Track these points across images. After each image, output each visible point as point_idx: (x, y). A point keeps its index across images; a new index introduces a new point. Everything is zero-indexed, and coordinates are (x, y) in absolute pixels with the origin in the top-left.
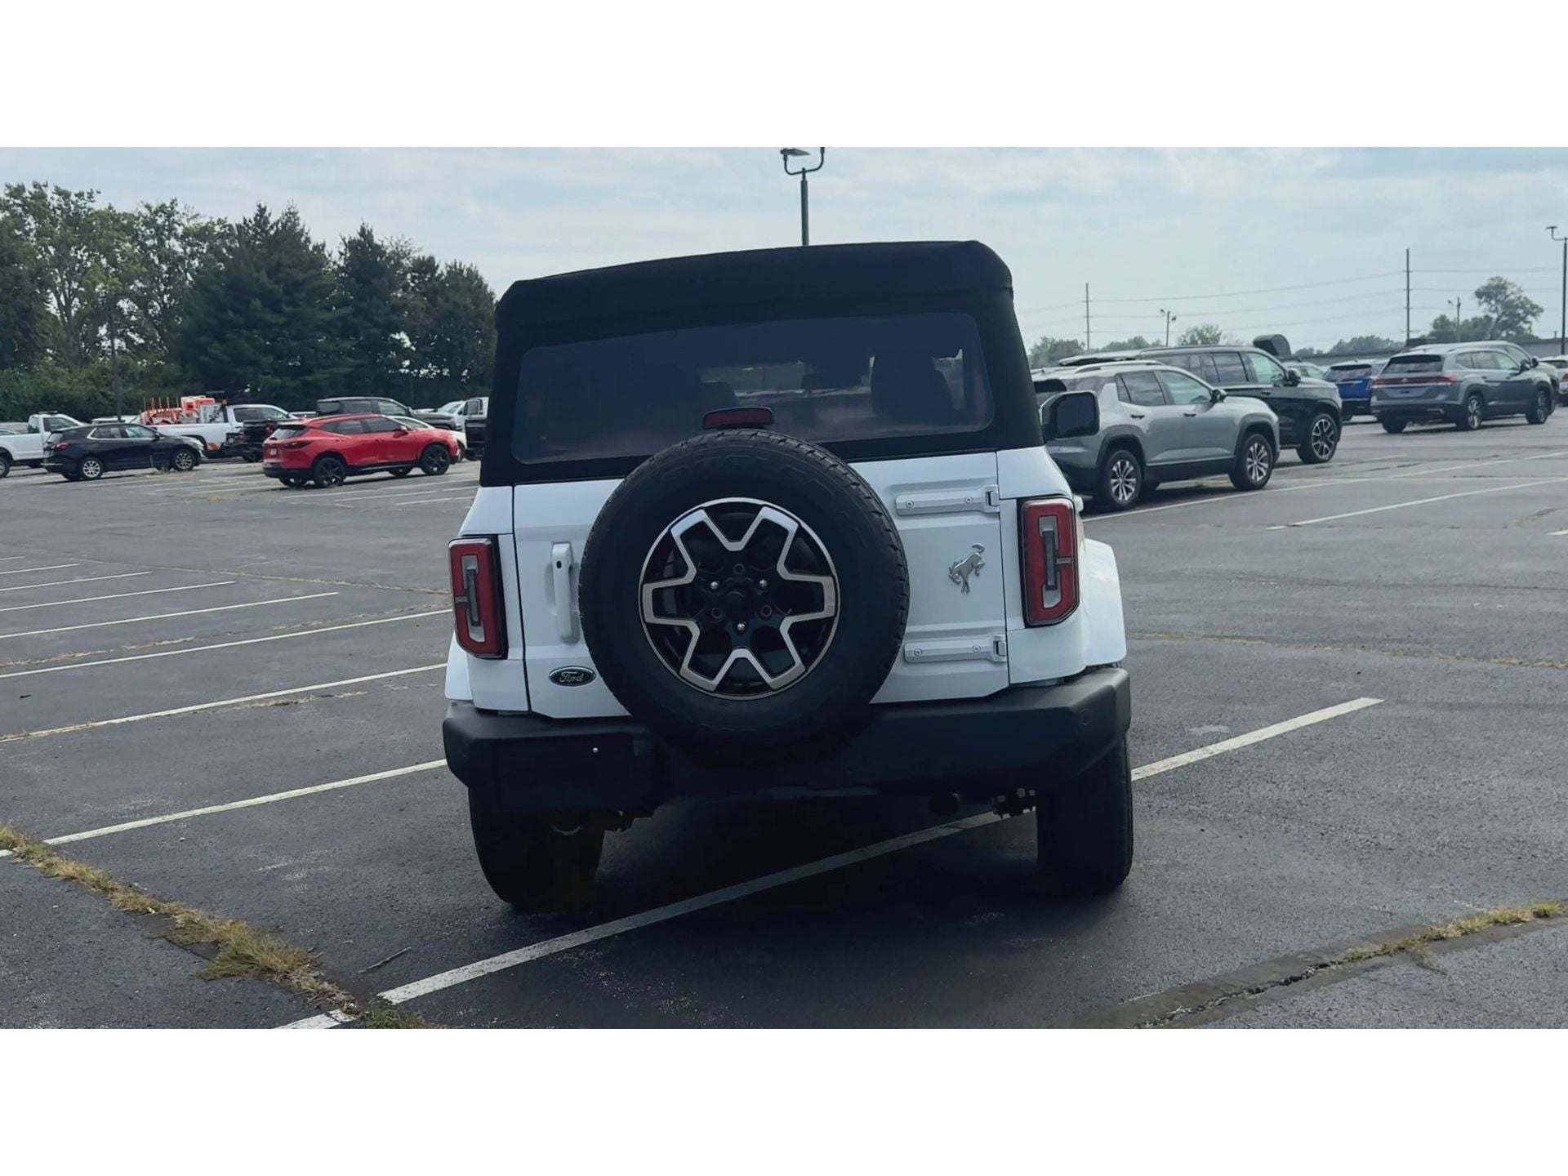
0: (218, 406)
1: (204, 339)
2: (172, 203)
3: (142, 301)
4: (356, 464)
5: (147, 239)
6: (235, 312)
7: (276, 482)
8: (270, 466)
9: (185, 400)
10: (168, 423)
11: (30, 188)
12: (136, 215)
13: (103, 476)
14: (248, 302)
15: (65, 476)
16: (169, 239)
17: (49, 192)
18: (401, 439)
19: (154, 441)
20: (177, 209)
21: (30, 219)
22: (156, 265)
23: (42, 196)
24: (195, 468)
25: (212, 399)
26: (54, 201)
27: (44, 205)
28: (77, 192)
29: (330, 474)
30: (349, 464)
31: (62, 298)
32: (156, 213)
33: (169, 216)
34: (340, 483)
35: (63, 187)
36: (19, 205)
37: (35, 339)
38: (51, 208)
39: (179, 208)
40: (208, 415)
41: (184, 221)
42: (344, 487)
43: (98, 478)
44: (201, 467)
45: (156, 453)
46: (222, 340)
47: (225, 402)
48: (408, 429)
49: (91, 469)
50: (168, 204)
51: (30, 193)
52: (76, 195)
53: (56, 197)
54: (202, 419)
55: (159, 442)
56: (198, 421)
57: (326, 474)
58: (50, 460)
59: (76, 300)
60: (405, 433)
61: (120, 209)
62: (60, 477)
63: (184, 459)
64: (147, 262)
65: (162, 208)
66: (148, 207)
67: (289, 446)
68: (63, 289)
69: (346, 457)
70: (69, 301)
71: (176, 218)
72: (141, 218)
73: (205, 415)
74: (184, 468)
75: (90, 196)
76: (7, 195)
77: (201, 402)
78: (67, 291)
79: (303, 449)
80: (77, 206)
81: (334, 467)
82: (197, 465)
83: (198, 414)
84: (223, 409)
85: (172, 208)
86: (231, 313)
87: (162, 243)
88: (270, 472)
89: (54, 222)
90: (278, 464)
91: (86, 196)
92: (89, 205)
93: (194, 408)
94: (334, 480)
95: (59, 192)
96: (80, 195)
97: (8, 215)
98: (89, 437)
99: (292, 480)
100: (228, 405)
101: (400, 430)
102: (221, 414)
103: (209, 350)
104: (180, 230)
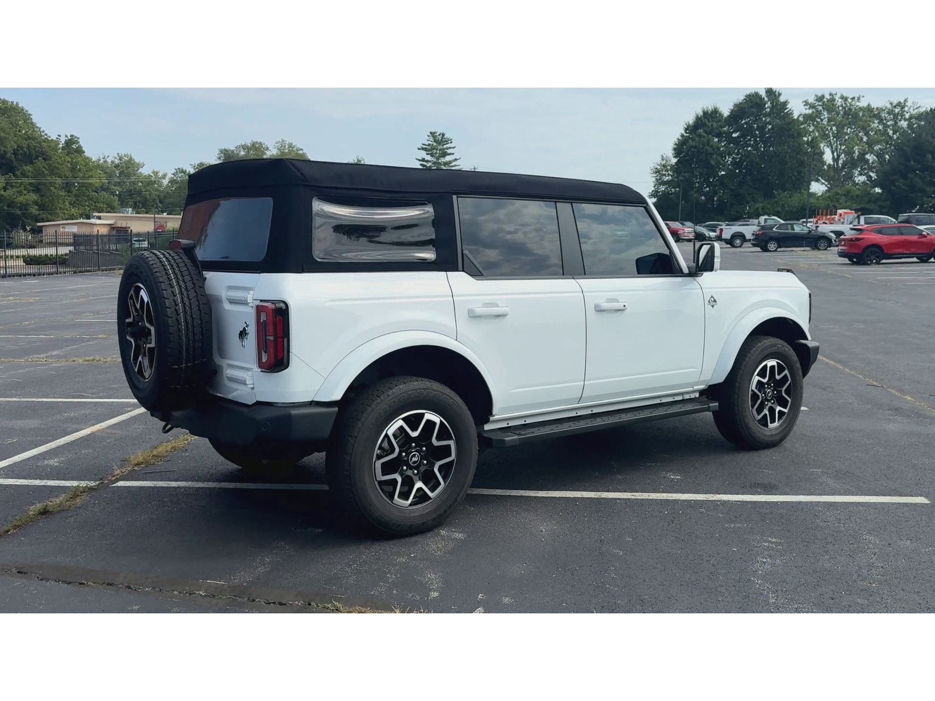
0: (856, 215)
1: (895, 177)
2: (905, 101)
3: (879, 155)
4: (890, 252)
5: (888, 121)
6: (915, 162)
7: (846, 261)
8: (842, 251)
9: (839, 211)
10: (826, 223)
11: (827, 97)
12: (884, 108)
13: (778, 250)
14: (924, 156)
15: (761, 249)
16: (900, 121)
17: (837, 98)
18: (923, 239)
19: (809, 233)
20: (907, 104)
21: (825, 113)
22: (890, 136)
23: (834, 100)
24: (828, 249)
25: (853, 212)
26: (839, 102)
27: (833, 105)
28: (852, 97)
29: (873, 257)
30: (886, 252)
31: (835, 154)
32: (895, 107)
33: (903, 108)
34: (878, 263)
35: (845, 95)
36: (820, 105)
37: (804, 176)
38: (837, 106)
39: (909, 104)
40: (849, 220)
41: (911, 110)
42: (881, 266)
43: (775, 251)
44: (831, 248)
45: (807, 240)
46: (905, 177)
47: (859, 213)
48: (928, 234)
49: (772, 246)
50: (902, 102)
51: (827, 99)
52: (851, 99)
53: (840, 100)
54: (846, 222)
55: (811, 234)
56: (843, 223)
57: (870, 257)
58: (754, 240)
59: (843, 155)
60: (925, 236)
61: (874, 105)
62: (759, 249)
63: (822, 244)
64: (885, 133)
65: (899, 104)
66: (891, 104)
67: (851, 240)
68: (836, 149)
69: (884, 248)
70: (839, 156)
71: (906, 109)
72: (886, 110)
73: (847, 220)
74: (822, 248)
75: (859, 99)
76: (815, 100)
77: (847, 213)
78: (838, 150)
79: (857, 242)
80: (851, 105)
81: (876, 253)
82: (830, 247)
83: (844, 219)
84: (858, 217)
85: (905, 104)
86: (912, 162)
87: (896, 123)
88: (842, 254)
89: (838, 114)
90: (844, 250)
91: (856, 99)
92: (858, 104)
93: (842, 216)
94: (874, 261)
95: (842, 97)
96: (853, 99)
97: (815, 111)
98: (774, 229)
99: (855, 260)
100: (862, 215)
101: (921, 234)
102: (857, 220)
103: (897, 184)
104: (907, 116)
